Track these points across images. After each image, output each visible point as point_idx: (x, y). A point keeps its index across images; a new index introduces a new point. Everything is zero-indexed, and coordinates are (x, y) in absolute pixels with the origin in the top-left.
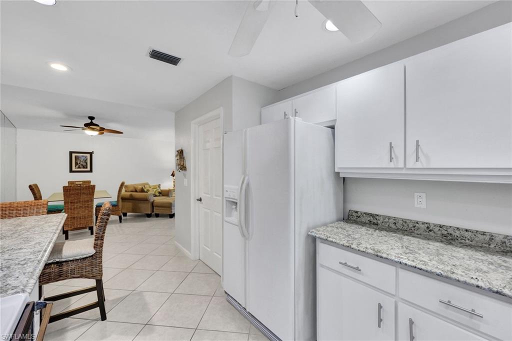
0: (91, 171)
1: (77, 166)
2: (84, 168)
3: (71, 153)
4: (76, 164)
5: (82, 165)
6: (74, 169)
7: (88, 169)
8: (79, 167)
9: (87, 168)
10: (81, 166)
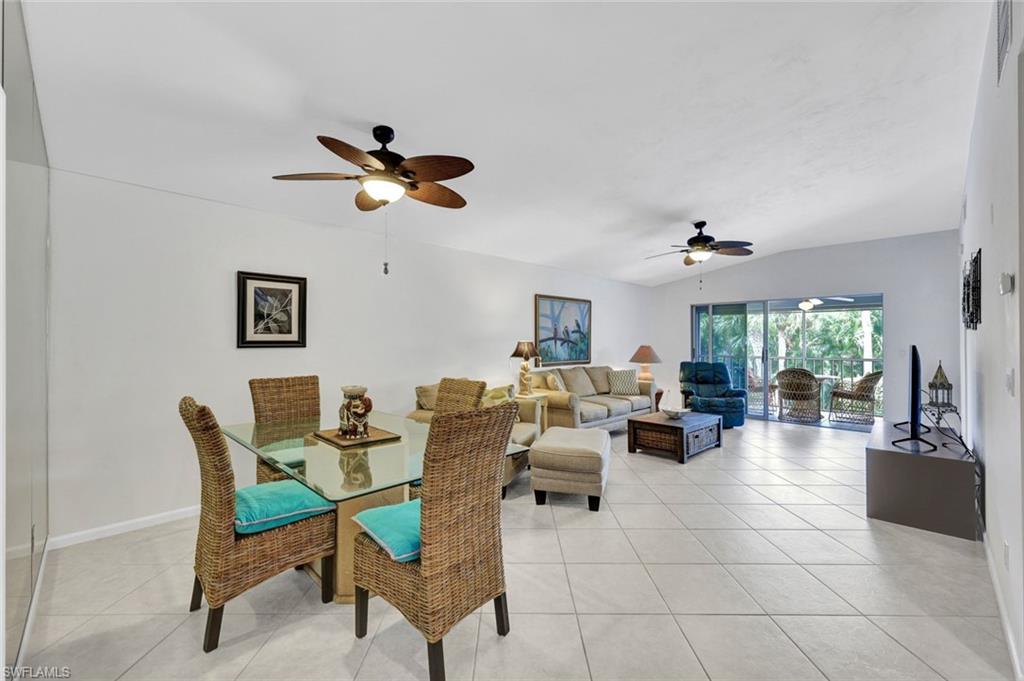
0: (301, 342)
1: (261, 325)
2: (281, 332)
3: (243, 278)
4: (259, 317)
5: (276, 321)
6: (251, 336)
7: (294, 336)
8: (268, 330)
9: (290, 332)
10: (272, 325)
